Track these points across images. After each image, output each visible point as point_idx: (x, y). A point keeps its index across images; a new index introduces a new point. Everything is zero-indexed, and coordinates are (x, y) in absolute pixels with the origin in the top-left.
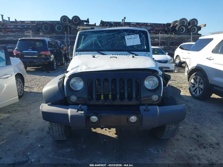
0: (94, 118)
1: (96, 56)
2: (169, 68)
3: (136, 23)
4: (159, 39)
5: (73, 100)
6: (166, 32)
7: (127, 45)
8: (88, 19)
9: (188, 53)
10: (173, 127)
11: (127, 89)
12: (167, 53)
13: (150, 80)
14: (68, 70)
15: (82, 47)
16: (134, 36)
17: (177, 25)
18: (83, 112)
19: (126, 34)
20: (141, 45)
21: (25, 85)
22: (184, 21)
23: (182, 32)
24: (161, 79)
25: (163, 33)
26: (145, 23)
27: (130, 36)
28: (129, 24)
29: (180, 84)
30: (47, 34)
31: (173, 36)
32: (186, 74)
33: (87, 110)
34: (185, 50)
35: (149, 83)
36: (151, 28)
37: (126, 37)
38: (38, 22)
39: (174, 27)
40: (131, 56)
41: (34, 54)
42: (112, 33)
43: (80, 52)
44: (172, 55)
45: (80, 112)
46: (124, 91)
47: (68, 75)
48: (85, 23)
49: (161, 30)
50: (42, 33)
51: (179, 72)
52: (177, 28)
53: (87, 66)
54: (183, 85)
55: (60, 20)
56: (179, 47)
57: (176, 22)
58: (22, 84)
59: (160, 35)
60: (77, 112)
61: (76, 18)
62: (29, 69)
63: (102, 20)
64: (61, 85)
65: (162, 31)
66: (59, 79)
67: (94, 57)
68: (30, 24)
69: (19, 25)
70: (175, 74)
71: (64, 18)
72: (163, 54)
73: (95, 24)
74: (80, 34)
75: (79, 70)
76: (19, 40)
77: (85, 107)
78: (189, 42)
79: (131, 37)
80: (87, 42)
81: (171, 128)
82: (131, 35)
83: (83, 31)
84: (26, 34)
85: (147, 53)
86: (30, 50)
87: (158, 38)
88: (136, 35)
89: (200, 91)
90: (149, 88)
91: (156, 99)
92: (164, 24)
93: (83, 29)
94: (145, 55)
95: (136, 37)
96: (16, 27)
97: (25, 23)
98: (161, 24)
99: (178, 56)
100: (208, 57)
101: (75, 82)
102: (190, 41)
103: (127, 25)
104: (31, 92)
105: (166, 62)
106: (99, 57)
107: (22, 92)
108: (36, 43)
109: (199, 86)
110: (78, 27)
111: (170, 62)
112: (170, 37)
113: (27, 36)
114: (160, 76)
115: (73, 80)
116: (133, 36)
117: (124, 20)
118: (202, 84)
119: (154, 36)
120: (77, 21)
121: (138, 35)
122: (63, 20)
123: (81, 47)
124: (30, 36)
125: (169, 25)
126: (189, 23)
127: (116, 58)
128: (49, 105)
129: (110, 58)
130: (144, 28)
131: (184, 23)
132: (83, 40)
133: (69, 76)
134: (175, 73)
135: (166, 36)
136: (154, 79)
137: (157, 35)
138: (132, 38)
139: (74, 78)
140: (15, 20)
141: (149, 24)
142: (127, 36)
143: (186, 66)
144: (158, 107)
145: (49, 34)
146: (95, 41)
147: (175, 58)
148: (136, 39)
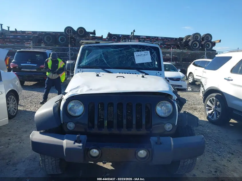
0: (95, 152)
1: (101, 74)
2: (181, 86)
3: (146, 37)
4: (170, 55)
5: (70, 127)
6: (178, 47)
7: (137, 63)
8: (94, 31)
9: (204, 72)
10: (189, 161)
11: (136, 116)
12: (180, 70)
13: (162, 106)
14: (66, 91)
15: (85, 63)
16: (145, 53)
17: (190, 40)
18: (81, 144)
19: (135, 50)
20: (152, 62)
21: (19, 103)
22: (197, 36)
23: (195, 47)
24: (176, 105)
25: (175, 48)
26: (155, 37)
27: (139, 53)
28: (138, 38)
29: (195, 105)
30: (49, 46)
31: (185, 51)
32: (201, 95)
33: (87, 142)
34: (199, 66)
35: (162, 109)
36: (162, 42)
37: (136, 54)
38: (40, 33)
39: (187, 42)
40: (141, 75)
41: (33, 68)
42: (120, 49)
43: (82, 69)
44: (184, 72)
45: (77, 144)
46: (132, 117)
47: (65, 97)
48: (91, 35)
49: (172, 45)
50: (44, 44)
51: (192, 91)
52: (190, 43)
53: (88, 87)
54: (198, 106)
55: (64, 31)
56: (193, 64)
57: (189, 36)
58: (16, 102)
59: (172, 50)
60: (74, 143)
61: (82, 30)
62: (26, 83)
63: (109, 33)
64: (57, 109)
65: (174, 45)
66: (55, 102)
67: (98, 75)
68: (31, 35)
69: (19, 36)
70: (188, 93)
71: (69, 29)
72: (175, 70)
73: (102, 36)
74: (83, 49)
75: (79, 92)
76: (18, 52)
77: (84, 137)
78: (202, 58)
79: (141, 54)
80: (91, 58)
81: (186, 163)
82: (141, 51)
83: (87, 45)
84: (26, 45)
85: (158, 72)
86: (29, 63)
87: (169, 53)
88: (146, 51)
89: (217, 115)
90: (161, 114)
91: (169, 128)
92: (176, 39)
93: (87, 43)
94: (156, 75)
95: (147, 53)
96: (15, 37)
97: (26, 33)
98: (173, 39)
99: (191, 73)
100: (227, 77)
101: (74, 106)
102: (204, 57)
103: (136, 38)
104: (25, 111)
105: (178, 79)
106: (104, 75)
107: (16, 111)
108: (37, 55)
109: (216, 109)
110: (82, 41)
111: (182, 79)
112: (182, 53)
113: (27, 47)
114: (174, 102)
115: (71, 104)
116: (143, 53)
117: (134, 33)
118: (219, 106)
119: (166, 50)
120: (82, 33)
121: (149, 51)
122: (68, 31)
123: (83, 63)
124: (30, 48)
125: (181, 39)
126: (203, 39)
127: (124, 77)
128: (41, 133)
129: (117, 77)
130: (156, 44)
131: (198, 38)
132: (87, 56)
133: (67, 99)
134: (188, 91)
135: (178, 51)
136: (168, 105)
137: (169, 50)
139: (73, 101)
140: (16, 29)
141: (160, 38)
142: (136, 52)
143: (202, 86)
144: (171, 138)
145: (51, 46)
146: (100, 57)
147: (187, 75)
148: (146, 56)
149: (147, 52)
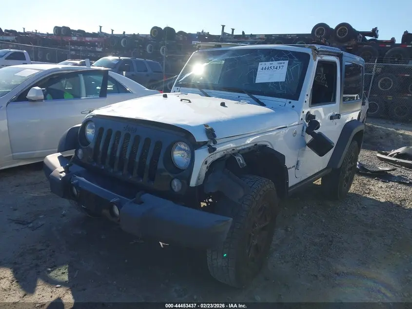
5: (80, 156)
8: (375, 30)
16: (279, 63)
19: (263, 58)
27: (268, 64)
37: (261, 65)
43: (179, 88)
61: (344, 29)
67: (165, 96)
71: (320, 28)
79: (270, 66)
82: (272, 60)
85: (290, 102)
88: (283, 61)
95: (283, 65)
97: (257, 37)
116: (275, 64)
120: (344, 34)
121: (288, 61)
122: (319, 32)
127: (190, 102)
129: (181, 101)
138: (272, 68)
142: (263, 63)
148: (278, 70)
149: (284, 63)
